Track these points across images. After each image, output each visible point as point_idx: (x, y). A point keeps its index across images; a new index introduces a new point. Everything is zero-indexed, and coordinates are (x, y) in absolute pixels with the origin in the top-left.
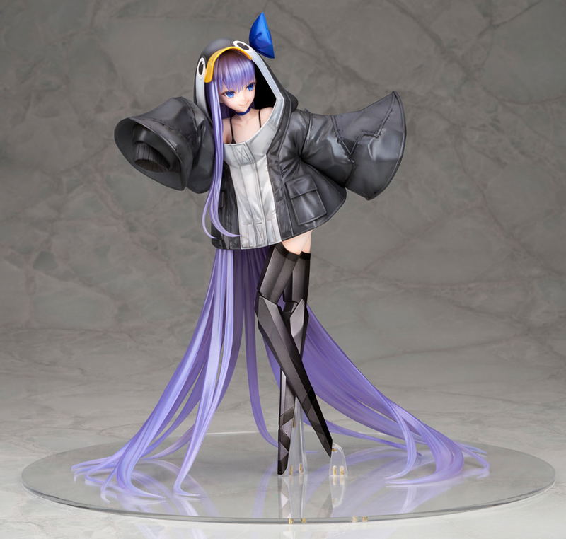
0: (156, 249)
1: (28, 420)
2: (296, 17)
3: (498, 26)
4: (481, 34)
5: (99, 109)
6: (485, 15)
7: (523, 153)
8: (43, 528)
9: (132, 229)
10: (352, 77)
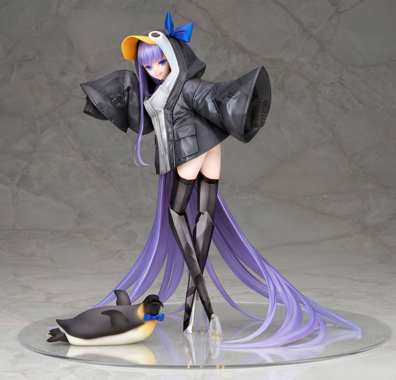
0: (103, 172)
1: (14, 297)
2: (200, 8)
3: (342, 12)
4: (330, 19)
5: (63, 74)
6: (333, 5)
7: (360, 102)
8: (25, 375)
9: (86, 158)
10: (240, 49)
